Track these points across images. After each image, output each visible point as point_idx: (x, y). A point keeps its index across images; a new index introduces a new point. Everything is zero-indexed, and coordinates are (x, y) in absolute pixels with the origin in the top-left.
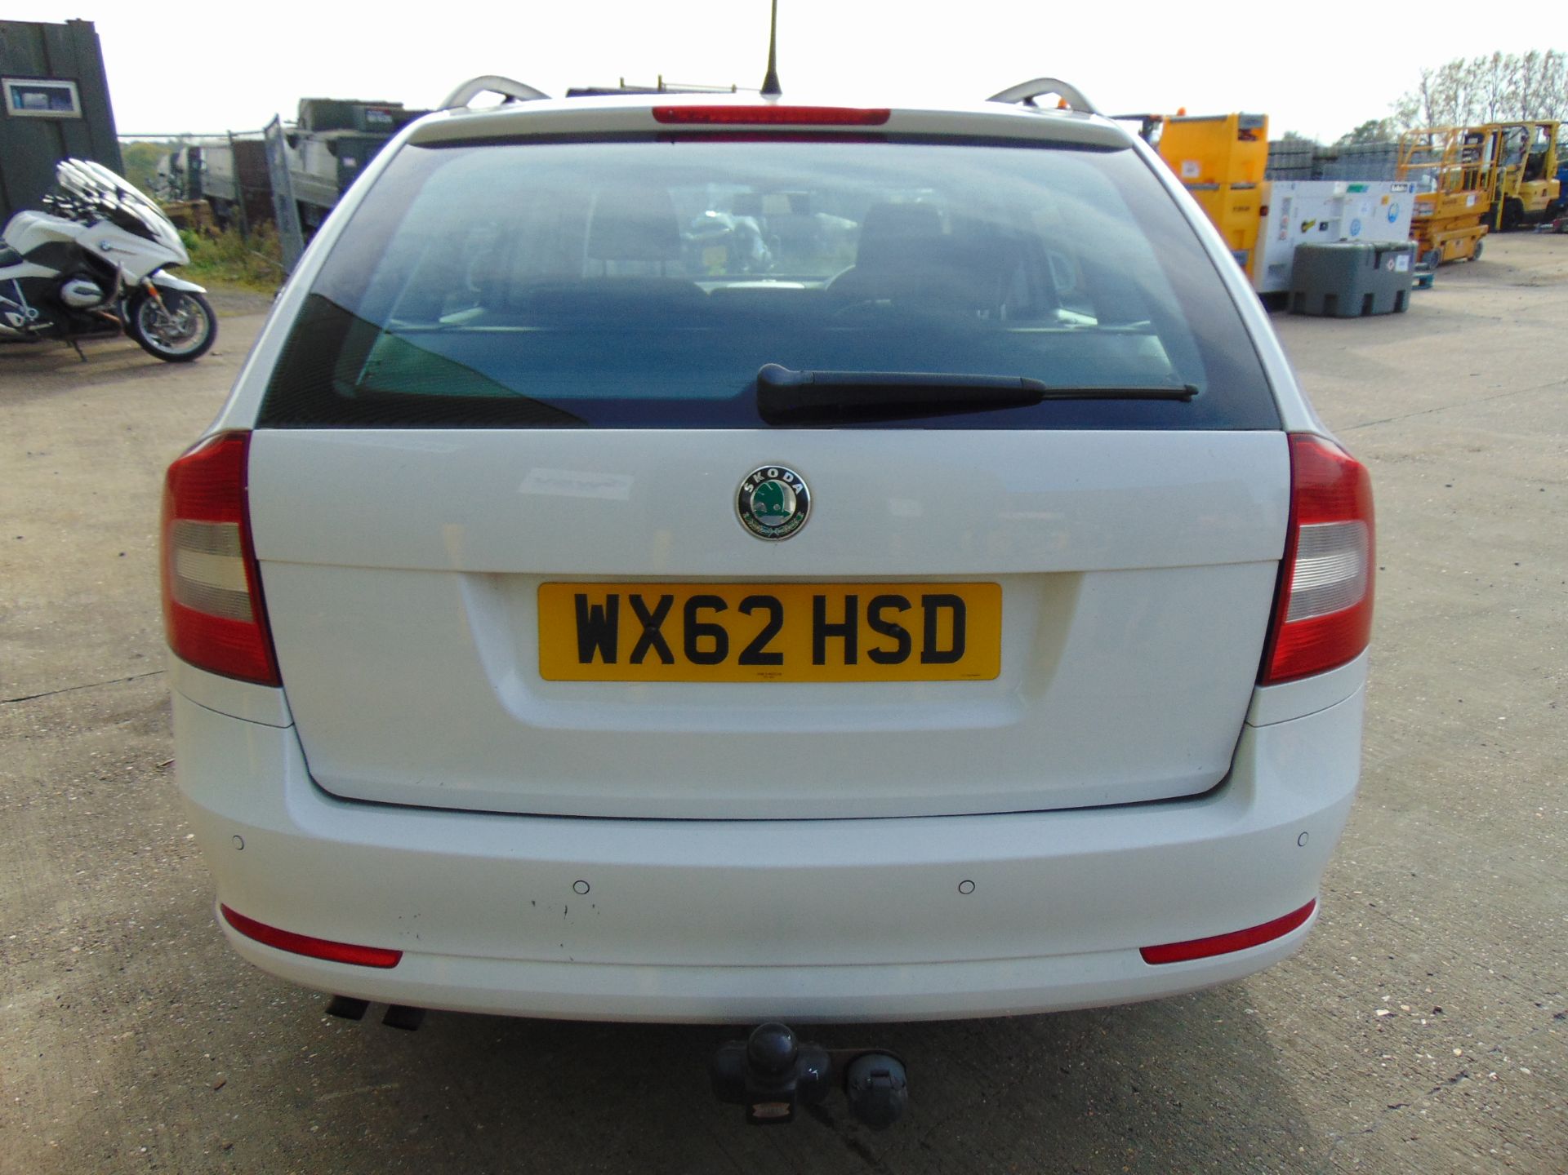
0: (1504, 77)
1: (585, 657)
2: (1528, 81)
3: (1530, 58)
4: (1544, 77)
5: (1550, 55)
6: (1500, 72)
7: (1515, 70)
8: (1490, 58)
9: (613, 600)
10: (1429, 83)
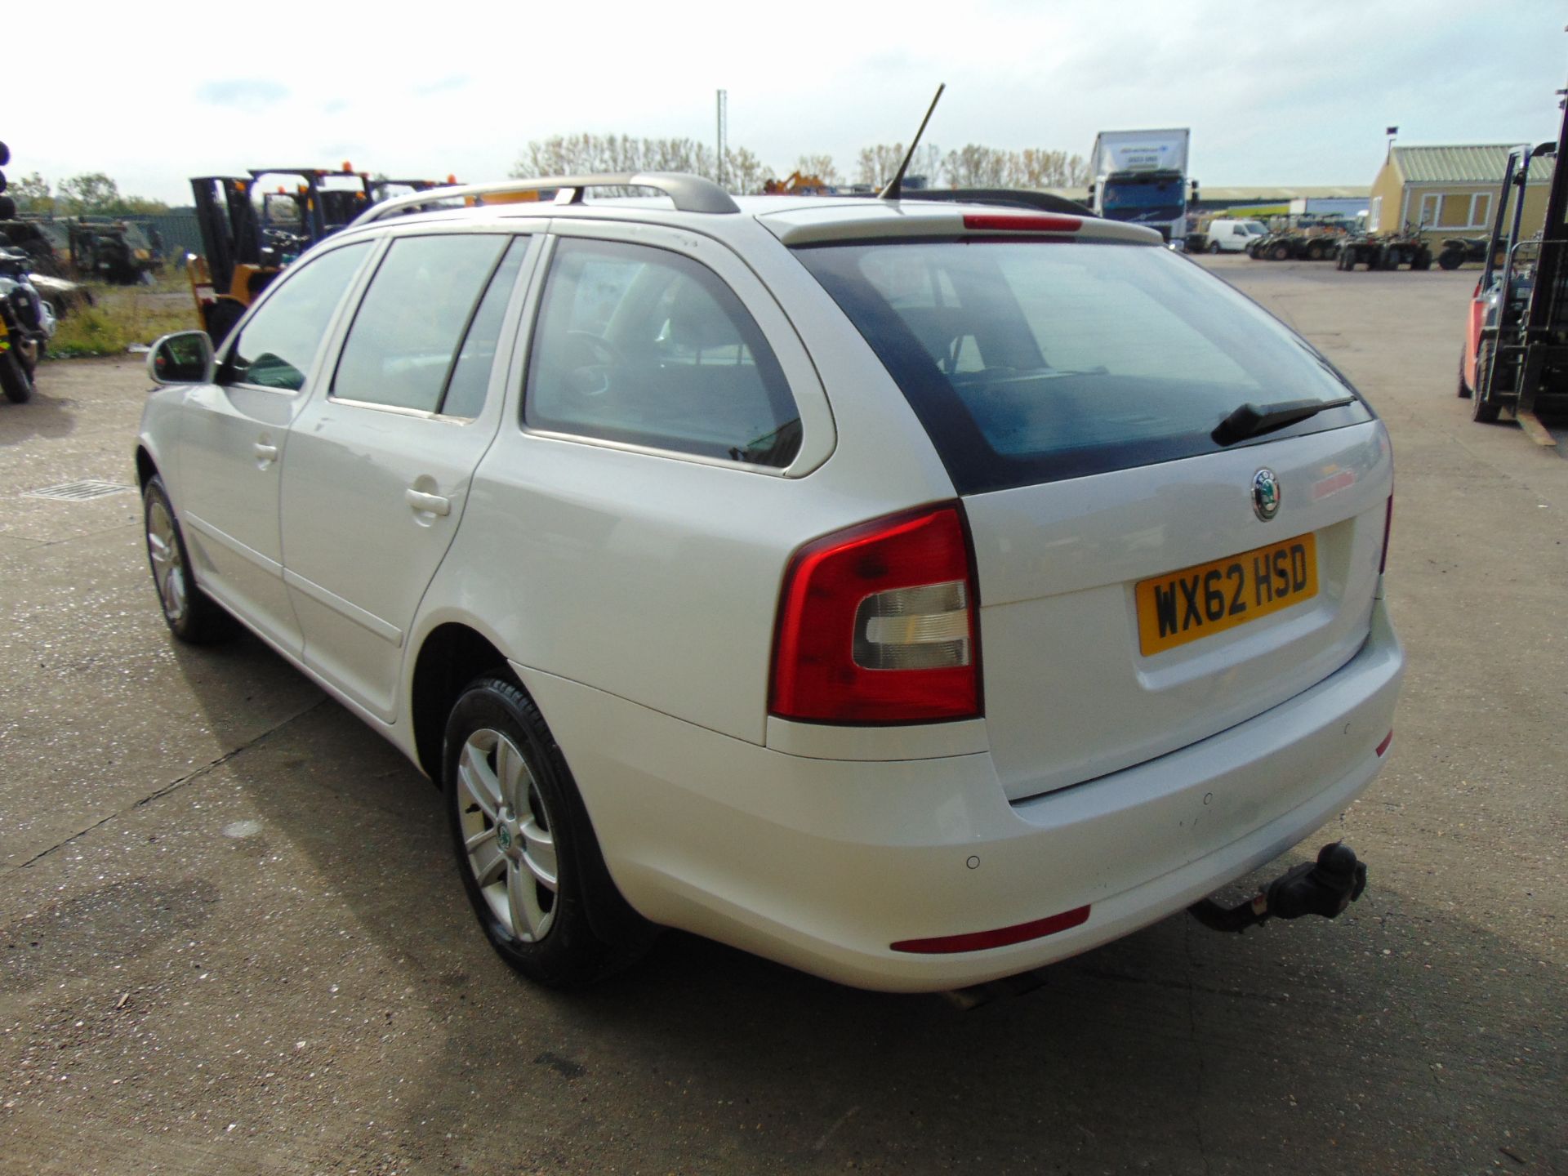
0: (596, 156)
1: (1162, 633)
2: (615, 161)
3: (612, 141)
4: (626, 157)
5: (625, 139)
6: (592, 152)
7: (602, 151)
8: (582, 140)
9: (1172, 585)
10: (540, 157)
